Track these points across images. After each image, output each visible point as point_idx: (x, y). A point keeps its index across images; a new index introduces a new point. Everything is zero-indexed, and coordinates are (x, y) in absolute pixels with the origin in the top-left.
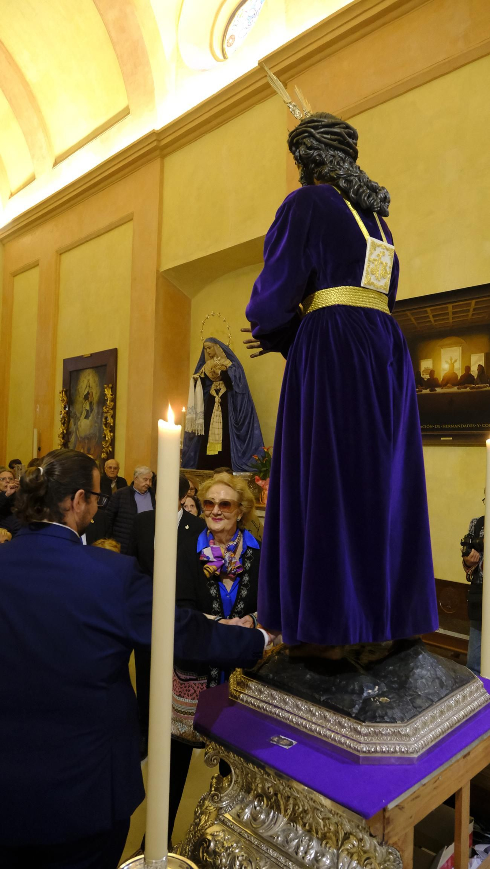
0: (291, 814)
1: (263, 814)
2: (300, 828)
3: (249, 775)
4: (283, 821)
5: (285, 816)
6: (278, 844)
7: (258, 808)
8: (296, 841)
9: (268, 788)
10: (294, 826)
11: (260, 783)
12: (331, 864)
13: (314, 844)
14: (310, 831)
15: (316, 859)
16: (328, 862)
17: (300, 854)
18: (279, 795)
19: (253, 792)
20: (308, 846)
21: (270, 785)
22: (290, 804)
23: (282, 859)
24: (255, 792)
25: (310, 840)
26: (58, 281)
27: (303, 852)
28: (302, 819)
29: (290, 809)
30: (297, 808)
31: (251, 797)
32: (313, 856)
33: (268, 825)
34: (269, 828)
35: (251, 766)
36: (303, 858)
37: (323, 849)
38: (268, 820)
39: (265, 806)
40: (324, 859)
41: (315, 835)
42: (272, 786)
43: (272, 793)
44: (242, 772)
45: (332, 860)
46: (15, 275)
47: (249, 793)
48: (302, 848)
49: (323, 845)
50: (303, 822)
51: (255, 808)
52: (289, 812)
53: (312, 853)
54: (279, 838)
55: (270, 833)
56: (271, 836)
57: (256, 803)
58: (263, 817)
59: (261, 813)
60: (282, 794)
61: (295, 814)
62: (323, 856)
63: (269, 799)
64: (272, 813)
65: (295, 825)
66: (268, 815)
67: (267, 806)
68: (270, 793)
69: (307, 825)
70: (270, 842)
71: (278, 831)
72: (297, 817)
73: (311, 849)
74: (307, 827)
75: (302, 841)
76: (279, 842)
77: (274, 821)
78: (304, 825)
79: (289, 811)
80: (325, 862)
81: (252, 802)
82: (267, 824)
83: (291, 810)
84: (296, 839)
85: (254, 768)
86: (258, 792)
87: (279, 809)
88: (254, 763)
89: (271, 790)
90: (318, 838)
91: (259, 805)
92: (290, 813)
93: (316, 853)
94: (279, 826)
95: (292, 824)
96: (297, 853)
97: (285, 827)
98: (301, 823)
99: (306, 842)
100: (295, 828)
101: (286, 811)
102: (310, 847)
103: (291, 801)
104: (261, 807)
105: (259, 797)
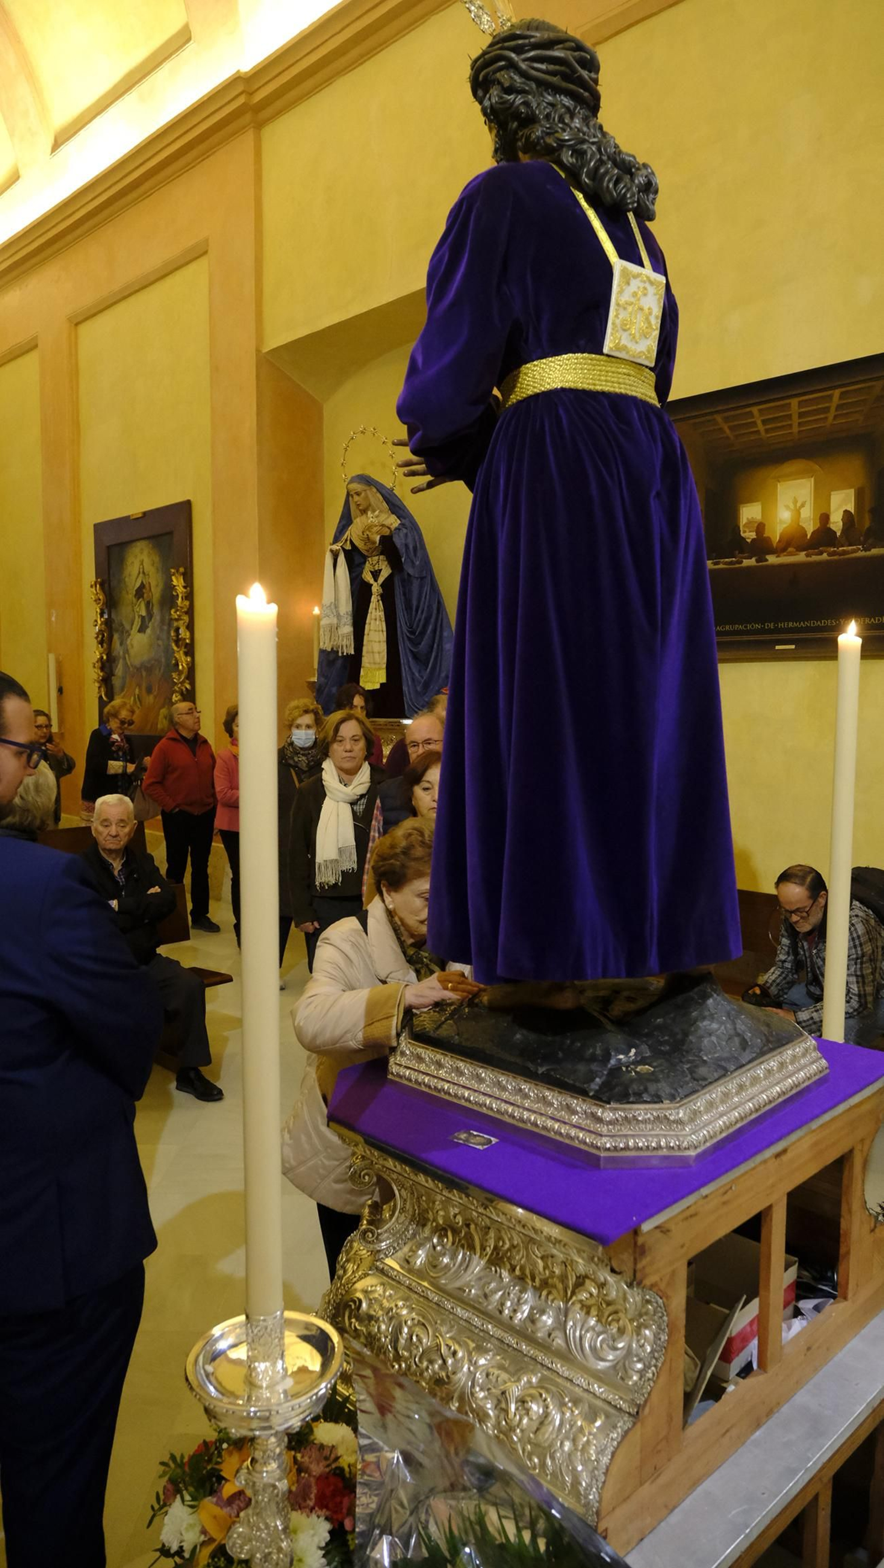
0: (492, 1254)
1: (447, 1257)
2: (505, 1274)
3: (424, 1198)
4: (478, 1266)
5: (480, 1257)
6: (472, 1300)
7: (439, 1248)
8: (500, 1293)
9: (455, 1216)
10: (496, 1271)
11: (440, 1210)
12: (555, 1325)
13: (528, 1296)
14: (522, 1278)
15: (532, 1319)
16: (550, 1322)
17: (506, 1312)
18: (472, 1226)
19: (430, 1223)
20: (519, 1301)
21: (457, 1210)
22: (491, 1238)
23: (476, 1321)
24: (434, 1224)
25: (523, 1290)
26: (74, 373)
27: (511, 1309)
28: (509, 1259)
29: (490, 1246)
30: (501, 1243)
31: (427, 1231)
32: (525, 1314)
33: (455, 1272)
34: (457, 1276)
35: (421, 1178)
36: (511, 1318)
37: (544, 1303)
38: (454, 1265)
39: (450, 1244)
40: (544, 1318)
41: (530, 1283)
42: (459, 1213)
43: (460, 1224)
44: (412, 1193)
45: (557, 1319)
47: (424, 1225)
48: (509, 1304)
49: (543, 1297)
50: (511, 1264)
51: (434, 1247)
52: (489, 1250)
53: (526, 1309)
54: (473, 1291)
55: (458, 1284)
56: (460, 1289)
57: (435, 1241)
58: (446, 1260)
59: (444, 1255)
60: (476, 1225)
61: (498, 1254)
62: (543, 1312)
63: (455, 1232)
64: (461, 1255)
65: (498, 1269)
66: (454, 1257)
67: (453, 1243)
68: (458, 1223)
69: (518, 1268)
70: (458, 1297)
71: (470, 1281)
72: (502, 1258)
73: (523, 1303)
74: (517, 1272)
75: (509, 1294)
76: (471, 1296)
77: (465, 1266)
78: (513, 1269)
79: (488, 1249)
80: (546, 1322)
81: (429, 1239)
82: (453, 1270)
83: (492, 1247)
84: (500, 1291)
85: (427, 1181)
86: (438, 1224)
87: (472, 1248)
88: (426, 1172)
89: (459, 1219)
90: (534, 1287)
91: (441, 1242)
92: (490, 1253)
93: (532, 1308)
94: (473, 1272)
95: (493, 1269)
96: (501, 1312)
97: (482, 1274)
98: (508, 1266)
99: (515, 1294)
100: (498, 1275)
101: (483, 1248)
102: (522, 1301)
103: (492, 1234)
104: (443, 1246)
105: (441, 1231)
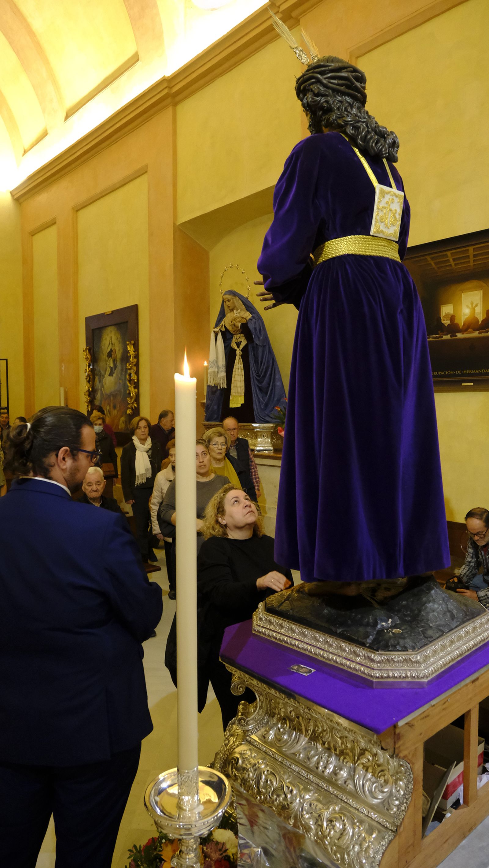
0: (312, 734)
1: (286, 735)
2: (319, 746)
3: (273, 701)
4: (304, 741)
5: (305, 736)
6: (300, 760)
7: (281, 730)
8: (317, 757)
9: (291, 712)
10: (314, 744)
11: (282, 708)
12: (348, 777)
13: (333, 759)
14: (329, 749)
15: (335, 773)
16: (345, 775)
17: (320, 768)
18: (301, 718)
19: (276, 715)
20: (327, 762)
21: (292, 709)
22: (311, 725)
23: (304, 773)
24: (279, 716)
25: (330, 756)
26: (76, 237)
27: (323, 767)
28: (321, 737)
29: (310, 730)
30: (317, 729)
31: (275, 720)
32: (331, 770)
33: (291, 744)
34: (292, 746)
35: (273, 691)
36: (323, 772)
37: (341, 764)
38: (290, 740)
39: (288, 728)
40: (342, 772)
41: (334, 752)
42: (293, 710)
43: (294, 716)
44: (267, 698)
45: (349, 774)
46: (33, 234)
47: (273, 717)
48: (321, 763)
49: (341, 760)
50: (322, 740)
51: (279, 729)
52: (310, 733)
53: (331, 767)
54: (301, 755)
55: (292, 751)
56: (294, 754)
57: (279, 726)
58: (286, 737)
59: (285, 734)
60: (303, 717)
61: (315, 734)
62: (341, 769)
63: (291, 721)
64: (294, 734)
65: (315, 743)
66: (290, 736)
67: (290, 728)
68: (292, 716)
69: (326, 743)
70: (293, 758)
71: (300, 749)
72: (317, 737)
73: (329, 764)
74: (326, 745)
75: (322, 758)
76: (300, 758)
77: (296, 741)
78: (324, 743)
79: (309, 731)
80: (343, 775)
81: (276, 724)
82: (289, 743)
83: (312, 730)
84: (316, 756)
85: (276, 693)
86: (281, 716)
87: (300, 731)
88: (276, 688)
89: (293, 714)
90: (336, 755)
91: (282, 727)
92: (311, 733)
93: (335, 767)
94: (301, 745)
95: (312, 743)
96: (317, 768)
97: (306, 746)
98: (321, 742)
99: (325, 758)
100: (315, 746)
101: (307, 731)
102: (329, 762)
103: (312, 723)
104: (284, 729)
105: (283, 720)
